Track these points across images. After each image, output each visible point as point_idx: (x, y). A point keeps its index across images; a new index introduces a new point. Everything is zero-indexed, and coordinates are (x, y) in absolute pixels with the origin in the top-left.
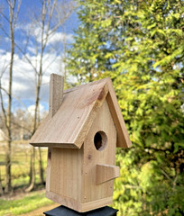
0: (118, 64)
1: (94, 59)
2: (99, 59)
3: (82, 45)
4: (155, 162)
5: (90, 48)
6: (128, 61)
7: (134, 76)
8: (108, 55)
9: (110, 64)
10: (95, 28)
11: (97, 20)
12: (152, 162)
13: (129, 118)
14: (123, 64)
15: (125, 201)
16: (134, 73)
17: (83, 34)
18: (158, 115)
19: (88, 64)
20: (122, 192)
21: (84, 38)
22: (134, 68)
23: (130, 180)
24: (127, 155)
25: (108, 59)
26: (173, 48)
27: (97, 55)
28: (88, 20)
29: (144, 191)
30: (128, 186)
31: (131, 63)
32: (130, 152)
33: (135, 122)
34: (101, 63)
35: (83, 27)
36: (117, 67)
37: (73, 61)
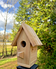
0: (31, 19)
3: (20, 12)
4: (42, 49)
6: (35, 18)
7: (36, 23)
8: (28, 16)
10: (24, 7)
11: (25, 5)
12: (41, 49)
14: (33, 19)
16: (36, 22)
17: (21, 9)
18: (43, 35)
19: (22, 18)
22: (36, 20)
25: (28, 17)
26: (48, 15)
27: (25, 16)
28: (23, 5)
29: (38, 58)
31: (35, 19)
34: (26, 18)
35: (21, 6)
36: (31, 20)
37: (17, 17)
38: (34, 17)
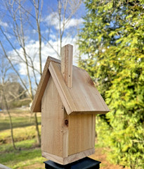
0: (121, 40)
1: (100, 38)
2: (104, 37)
3: (90, 28)
5: (96, 30)
7: (136, 48)
8: (112, 33)
9: (114, 40)
10: (99, 12)
11: (101, 5)
13: (133, 84)
14: (125, 38)
15: (133, 152)
16: (136, 45)
17: (90, 19)
19: (97, 42)
20: (130, 145)
21: (91, 22)
22: (135, 41)
23: (137, 136)
24: (134, 115)
25: (113, 36)
27: (102, 34)
28: (94, 7)
30: (135, 141)
31: (132, 37)
32: (136, 113)
33: (139, 87)
34: (106, 40)
35: (90, 13)
36: (121, 42)
37: (84, 42)
38: (130, 32)
